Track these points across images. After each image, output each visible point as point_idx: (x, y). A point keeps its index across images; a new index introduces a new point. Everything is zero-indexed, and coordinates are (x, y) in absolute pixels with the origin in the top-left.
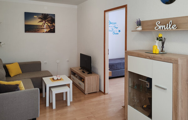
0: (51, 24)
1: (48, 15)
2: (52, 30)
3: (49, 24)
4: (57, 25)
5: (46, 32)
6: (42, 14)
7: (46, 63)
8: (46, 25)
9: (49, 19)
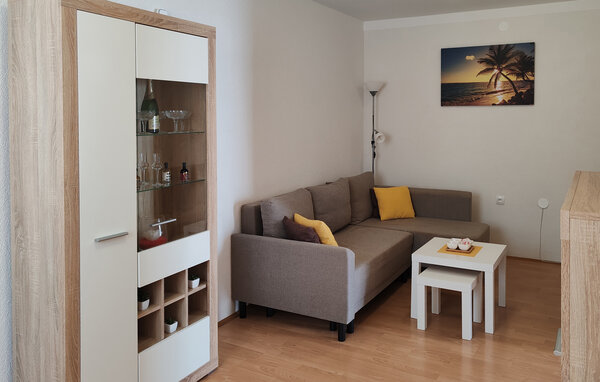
0: (518, 75)
2: (524, 96)
3: (513, 78)
5: (504, 103)
6: (491, 48)
7: (499, 203)
9: (513, 60)
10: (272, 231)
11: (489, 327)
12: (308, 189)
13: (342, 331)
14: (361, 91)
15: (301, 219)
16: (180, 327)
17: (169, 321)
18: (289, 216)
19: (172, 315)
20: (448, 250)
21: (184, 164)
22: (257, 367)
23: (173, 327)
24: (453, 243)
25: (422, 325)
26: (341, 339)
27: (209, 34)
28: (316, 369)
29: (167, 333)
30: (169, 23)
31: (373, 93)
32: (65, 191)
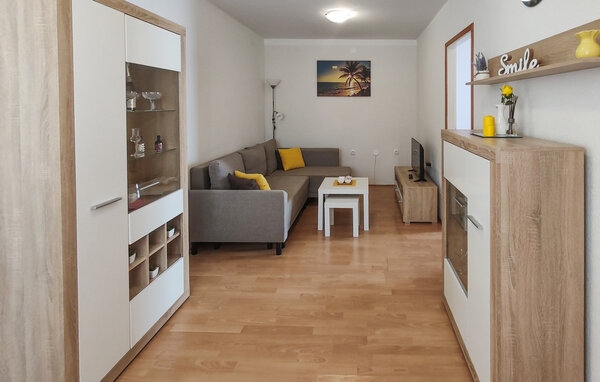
0: (362, 79)
1: (357, 63)
2: (365, 92)
3: (359, 81)
4: (375, 80)
5: (354, 95)
6: (347, 62)
7: (353, 154)
8: (354, 81)
9: (360, 70)
10: (219, 185)
11: (366, 227)
12: (239, 152)
13: (278, 248)
14: (263, 85)
15: (241, 174)
16: (160, 272)
17: (151, 269)
18: (232, 173)
19: (154, 263)
20: (339, 184)
21: (159, 137)
22: (223, 288)
23: (155, 272)
24: (341, 179)
25: (328, 233)
26: (279, 253)
27: (181, 33)
28: (268, 278)
29: (151, 279)
30: (152, 18)
31: (273, 87)
32: (62, 165)
